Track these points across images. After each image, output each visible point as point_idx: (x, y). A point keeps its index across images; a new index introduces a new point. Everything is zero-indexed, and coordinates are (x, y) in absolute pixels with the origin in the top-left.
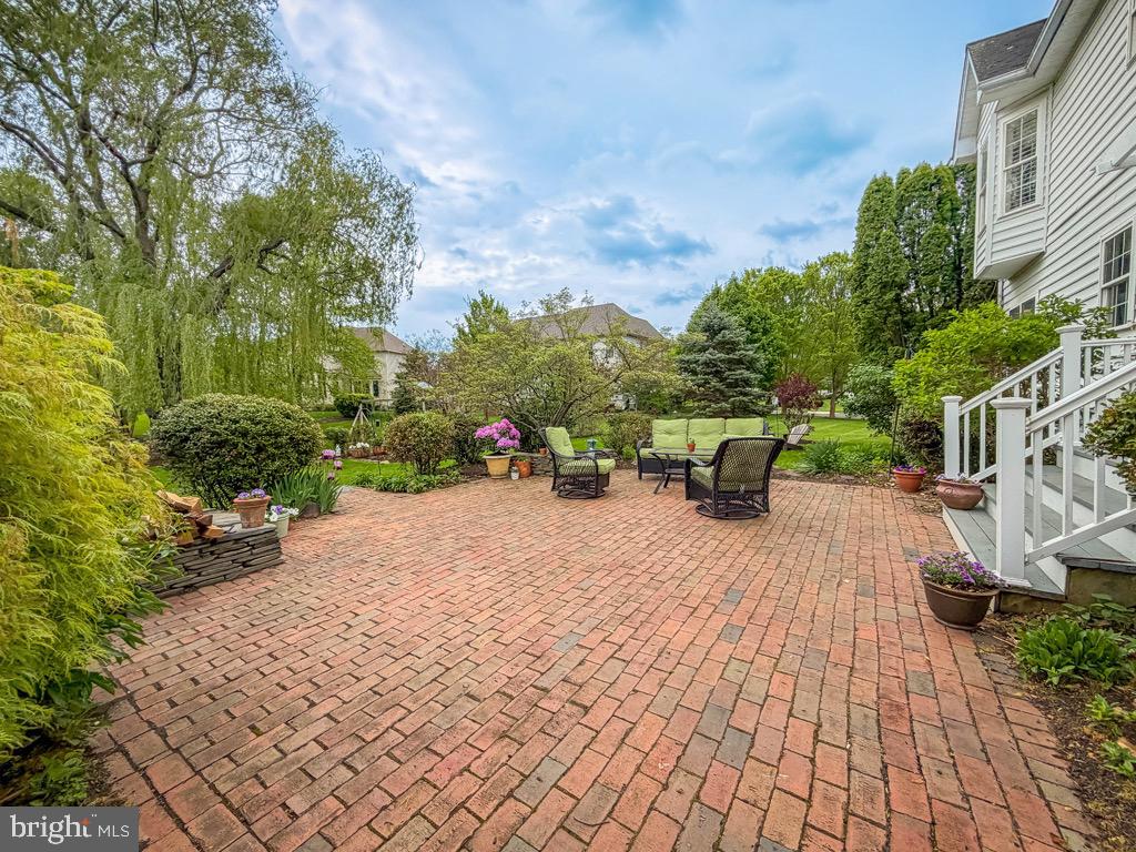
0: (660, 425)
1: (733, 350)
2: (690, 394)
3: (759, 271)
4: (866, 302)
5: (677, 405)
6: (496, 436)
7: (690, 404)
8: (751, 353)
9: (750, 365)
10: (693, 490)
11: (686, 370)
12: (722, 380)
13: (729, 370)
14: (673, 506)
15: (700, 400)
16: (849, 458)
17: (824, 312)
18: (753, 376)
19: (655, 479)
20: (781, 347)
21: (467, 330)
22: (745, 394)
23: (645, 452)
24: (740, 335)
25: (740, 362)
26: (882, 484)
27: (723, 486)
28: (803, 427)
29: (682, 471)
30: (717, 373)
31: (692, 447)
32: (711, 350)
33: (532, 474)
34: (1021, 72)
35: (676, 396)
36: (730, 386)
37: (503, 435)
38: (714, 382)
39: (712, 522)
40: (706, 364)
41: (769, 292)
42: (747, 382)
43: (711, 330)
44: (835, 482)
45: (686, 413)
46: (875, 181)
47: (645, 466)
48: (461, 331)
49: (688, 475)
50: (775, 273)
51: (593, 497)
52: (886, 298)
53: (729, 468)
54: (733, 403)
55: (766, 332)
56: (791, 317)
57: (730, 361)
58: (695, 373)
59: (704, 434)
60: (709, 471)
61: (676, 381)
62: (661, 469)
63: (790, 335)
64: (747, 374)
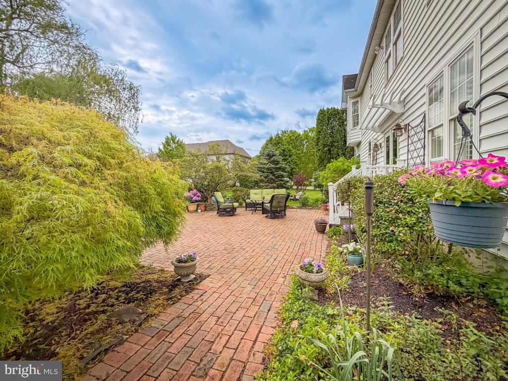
0: (252, 191)
1: (277, 164)
2: (262, 181)
3: (287, 131)
4: (319, 150)
5: (257, 184)
6: (192, 196)
7: (261, 184)
8: (284, 165)
9: (284, 170)
10: (264, 211)
11: (260, 171)
12: (274, 175)
13: (276, 171)
14: (259, 217)
15: (266, 183)
16: (311, 201)
17: (311, 150)
18: (285, 174)
19: (251, 210)
20: (295, 162)
21: (163, 150)
22: (282, 181)
23: (248, 201)
24: (280, 159)
25: (280, 168)
26: (319, 209)
27: (273, 209)
28: (301, 193)
29: (261, 206)
30: (272, 173)
31: (264, 198)
32: (269, 164)
33: (205, 210)
34: (353, 90)
35: (256, 181)
36: (276, 177)
37: (194, 195)
38: (271, 176)
39: (270, 220)
40: (268, 169)
41: (291, 140)
42: (283, 176)
43: (270, 156)
44: (307, 209)
45: (260, 187)
46: (321, 110)
47: (248, 206)
48: (160, 150)
49: (263, 207)
50: (293, 133)
51: (231, 216)
52: (325, 149)
53: (274, 204)
54: (278, 184)
55: (290, 156)
56: (299, 150)
57: (276, 168)
58: (264, 172)
59: (268, 194)
60: (269, 205)
61: (257, 176)
62: (253, 206)
63: (299, 157)
64: (282, 173)
